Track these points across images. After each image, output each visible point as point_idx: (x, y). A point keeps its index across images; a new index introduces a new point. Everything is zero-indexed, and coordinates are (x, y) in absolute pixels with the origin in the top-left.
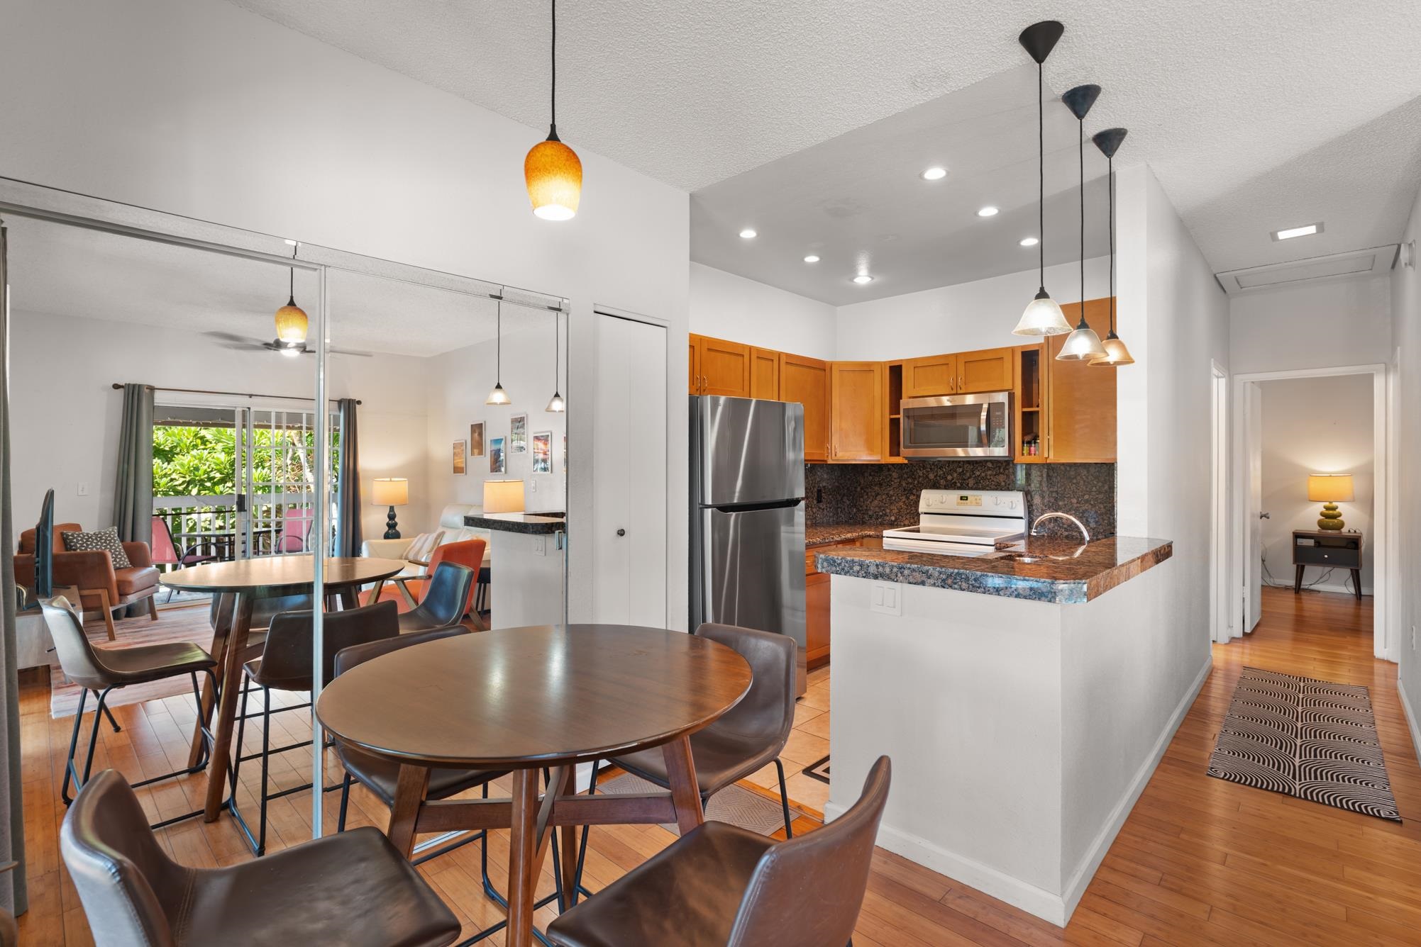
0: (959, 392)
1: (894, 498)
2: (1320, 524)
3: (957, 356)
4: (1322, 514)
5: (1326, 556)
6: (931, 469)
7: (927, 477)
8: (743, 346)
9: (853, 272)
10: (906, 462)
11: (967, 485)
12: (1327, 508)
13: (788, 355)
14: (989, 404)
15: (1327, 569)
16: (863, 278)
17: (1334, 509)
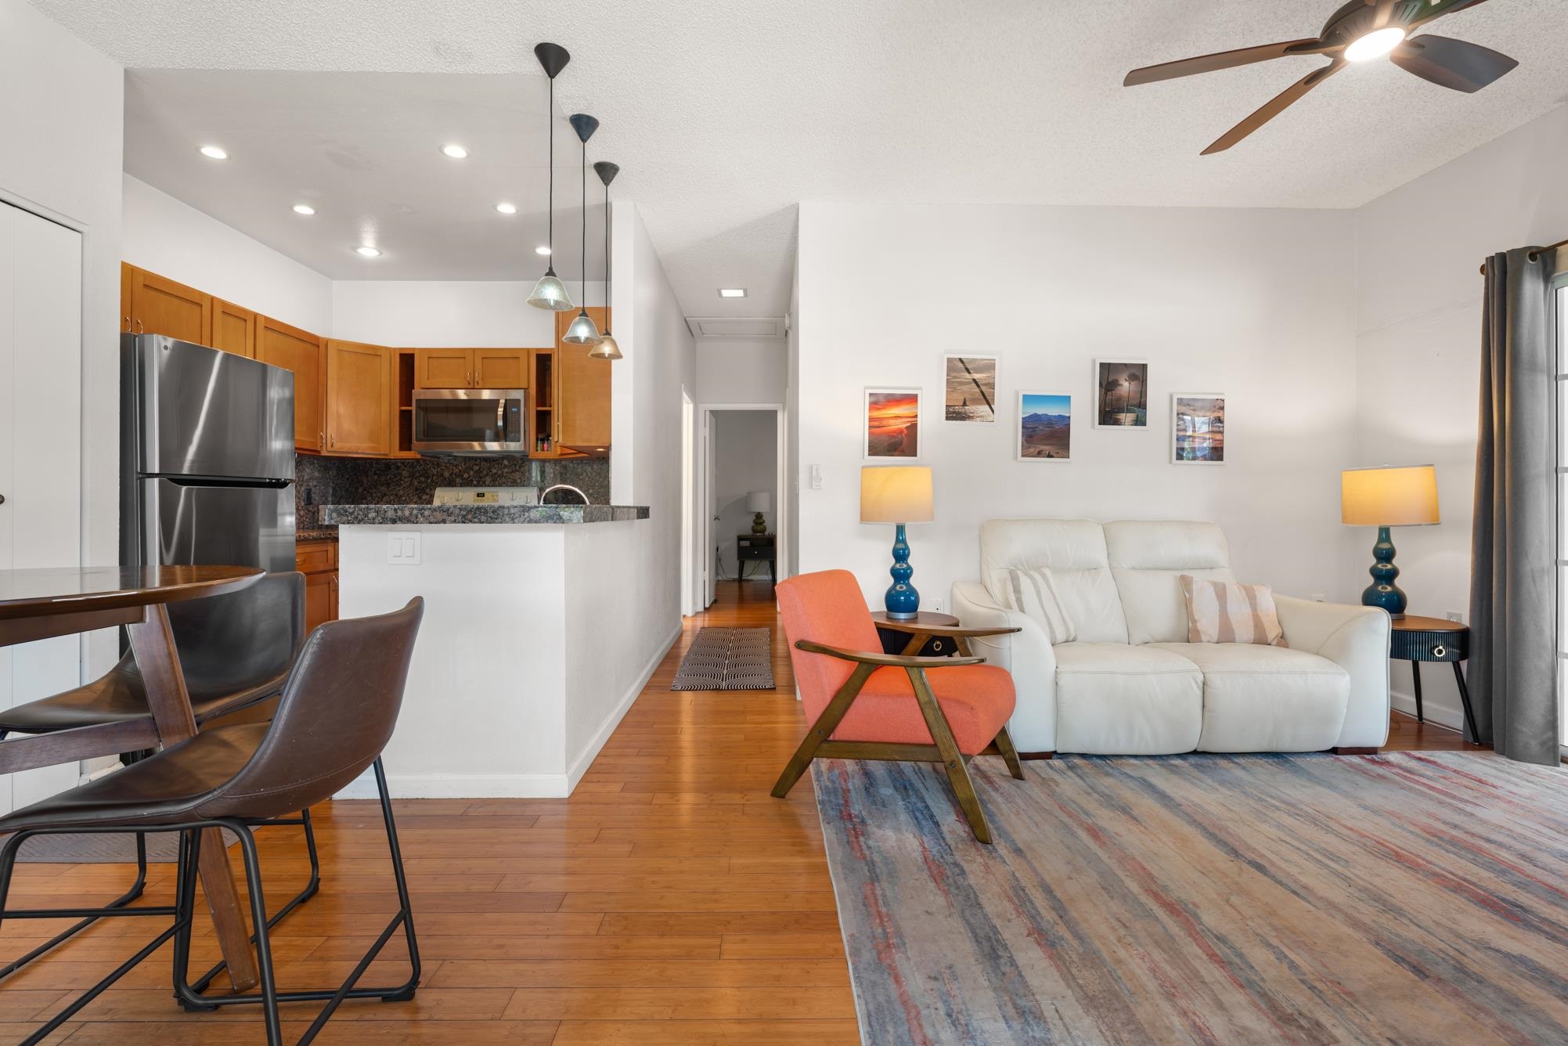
0: (476, 386)
2: (753, 529)
3: (474, 350)
4: (754, 521)
5: (756, 553)
6: (446, 467)
7: (442, 475)
8: (204, 295)
9: (355, 239)
10: (419, 456)
11: (484, 483)
12: (757, 517)
13: (267, 319)
14: (506, 400)
17: (761, 517)
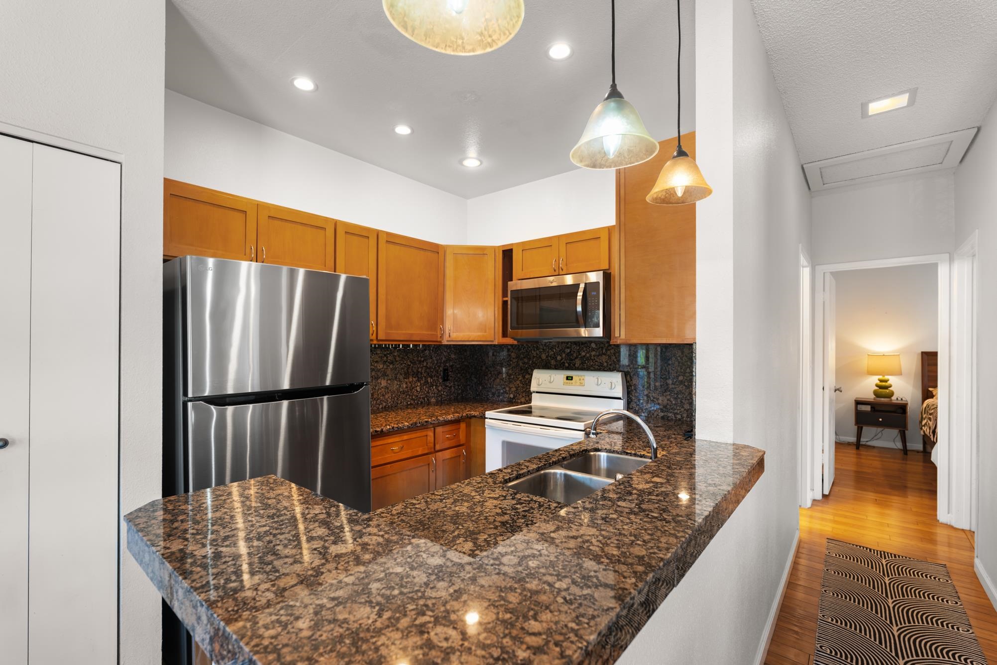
0: (561, 273)
1: (512, 377)
2: (875, 393)
3: (559, 237)
4: (877, 385)
5: (881, 420)
6: (543, 349)
7: (540, 357)
8: (326, 220)
9: (460, 151)
10: (515, 342)
11: (574, 365)
12: (881, 381)
13: (388, 234)
14: (586, 284)
15: (880, 429)
16: (472, 162)
17: (886, 381)
